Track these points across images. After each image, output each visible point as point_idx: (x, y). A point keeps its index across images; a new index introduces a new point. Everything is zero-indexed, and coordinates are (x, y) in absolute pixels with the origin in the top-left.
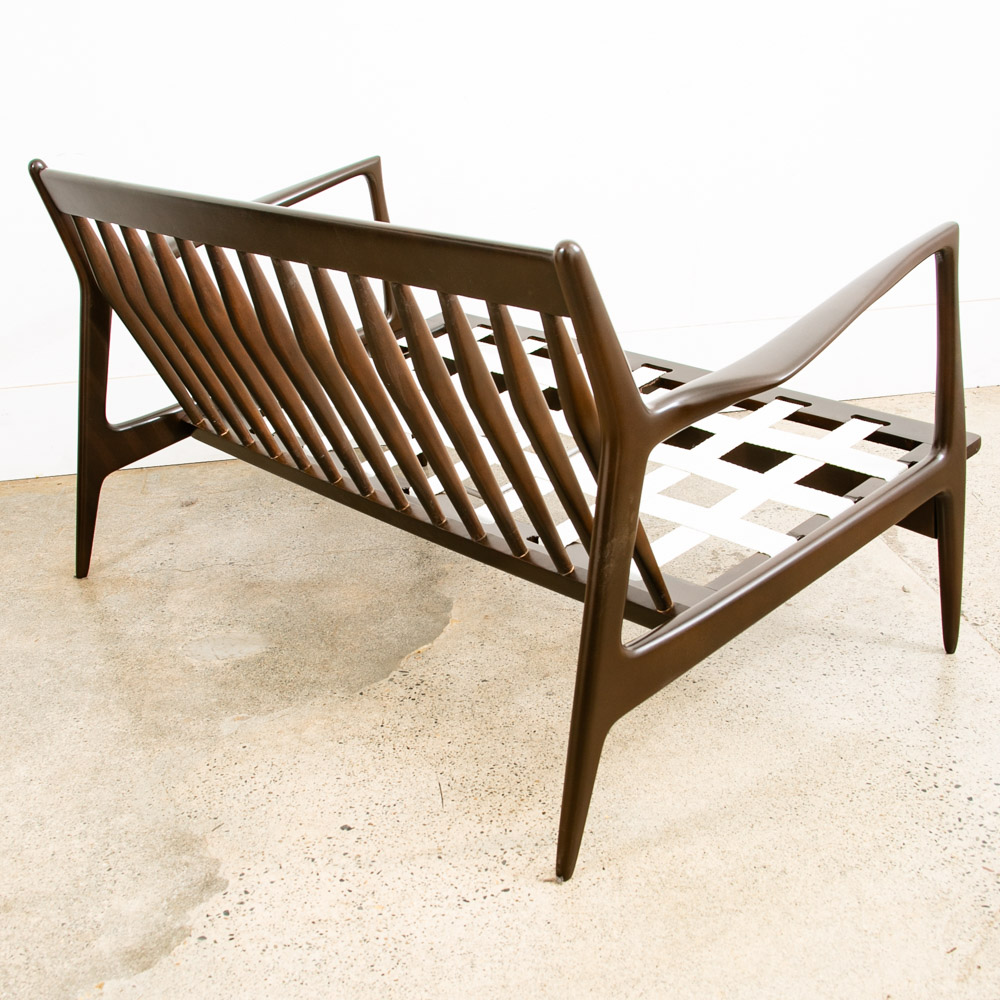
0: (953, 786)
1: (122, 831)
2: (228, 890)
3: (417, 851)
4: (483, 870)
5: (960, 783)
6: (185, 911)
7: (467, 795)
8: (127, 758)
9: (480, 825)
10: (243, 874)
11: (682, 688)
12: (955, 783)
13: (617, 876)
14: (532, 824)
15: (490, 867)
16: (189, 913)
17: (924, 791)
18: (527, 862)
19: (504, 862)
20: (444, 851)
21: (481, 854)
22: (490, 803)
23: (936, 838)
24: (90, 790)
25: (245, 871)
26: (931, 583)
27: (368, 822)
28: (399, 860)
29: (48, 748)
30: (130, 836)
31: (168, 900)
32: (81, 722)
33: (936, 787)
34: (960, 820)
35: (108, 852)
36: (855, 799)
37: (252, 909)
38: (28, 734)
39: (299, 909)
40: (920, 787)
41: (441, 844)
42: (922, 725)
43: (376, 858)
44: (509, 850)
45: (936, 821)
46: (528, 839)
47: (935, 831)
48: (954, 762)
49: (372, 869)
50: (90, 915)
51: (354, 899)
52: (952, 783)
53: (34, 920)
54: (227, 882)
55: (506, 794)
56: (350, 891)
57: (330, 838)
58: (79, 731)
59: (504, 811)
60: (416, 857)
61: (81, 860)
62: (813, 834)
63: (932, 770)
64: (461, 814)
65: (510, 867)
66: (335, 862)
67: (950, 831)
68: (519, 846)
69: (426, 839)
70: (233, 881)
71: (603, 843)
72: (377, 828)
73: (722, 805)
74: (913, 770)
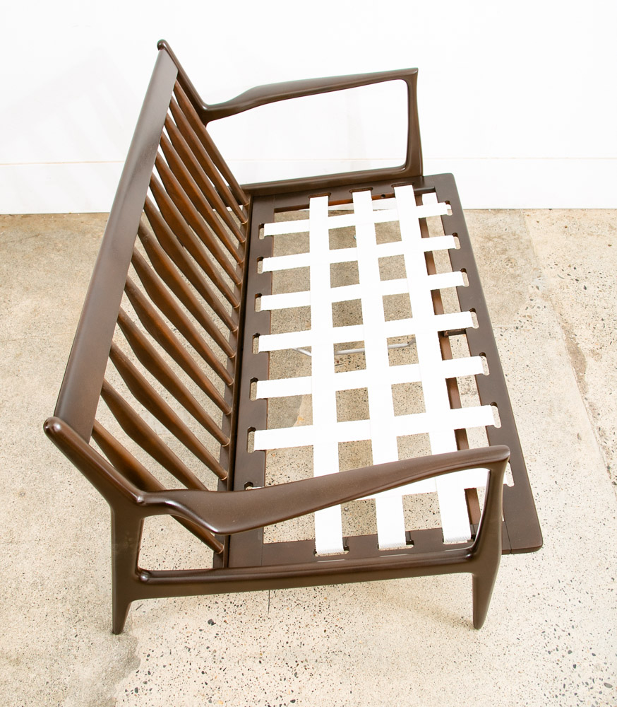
0: (567, 651)
1: (86, 600)
2: (139, 669)
3: (248, 653)
4: (283, 679)
5: (572, 649)
6: (114, 684)
7: (284, 604)
8: (95, 528)
9: (287, 635)
10: (149, 656)
11: (426, 518)
12: (569, 649)
13: (358, 700)
14: (317, 640)
15: (287, 678)
16: (116, 686)
17: (549, 652)
18: (308, 677)
19: (296, 674)
20: (264, 656)
21: (284, 663)
22: (295, 615)
23: (547, 701)
24: (71, 556)
25: (151, 653)
26: (596, 431)
27: (224, 619)
28: (237, 660)
29: (51, 508)
30: (91, 606)
31: (106, 671)
32: (72, 486)
33: (557, 650)
34: (564, 685)
35: (77, 619)
36: (507, 652)
37: (150, 690)
38: (41, 492)
39: (177, 695)
40: (547, 649)
41: (263, 649)
42: (562, 585)
43: (224, 656)
44: (300, 663)
45: (551, 684)
46: (313, 654)
47: (548, 695)
48: (573, 627)
49: (220, 666)
50: (62, 677)
51: (207, 692)
52: (567, 648)
53: (32, 676)
54: (140, 661)
55: (306, 607)
56: (206, 684)
57: (201, 630)
58: (70, 495)
59: (303, 625)
60: (247, 658)
61: (62, 624)
62: (476, 683)
63: (559, 632)
64: (278, 622)
65: (299, 679)
66: (201, 655)
67: (557, 696)
68: (306, 660)
69: (255, 643)
70: (143, 661)
71: (354, 667)
72: (228, 625)
73: (429, 643)
74: (548, 631)
